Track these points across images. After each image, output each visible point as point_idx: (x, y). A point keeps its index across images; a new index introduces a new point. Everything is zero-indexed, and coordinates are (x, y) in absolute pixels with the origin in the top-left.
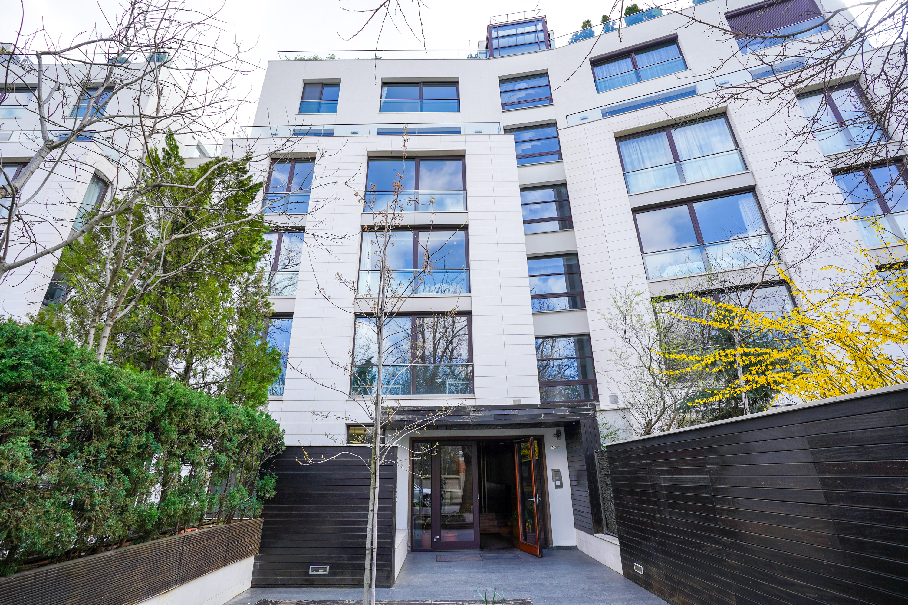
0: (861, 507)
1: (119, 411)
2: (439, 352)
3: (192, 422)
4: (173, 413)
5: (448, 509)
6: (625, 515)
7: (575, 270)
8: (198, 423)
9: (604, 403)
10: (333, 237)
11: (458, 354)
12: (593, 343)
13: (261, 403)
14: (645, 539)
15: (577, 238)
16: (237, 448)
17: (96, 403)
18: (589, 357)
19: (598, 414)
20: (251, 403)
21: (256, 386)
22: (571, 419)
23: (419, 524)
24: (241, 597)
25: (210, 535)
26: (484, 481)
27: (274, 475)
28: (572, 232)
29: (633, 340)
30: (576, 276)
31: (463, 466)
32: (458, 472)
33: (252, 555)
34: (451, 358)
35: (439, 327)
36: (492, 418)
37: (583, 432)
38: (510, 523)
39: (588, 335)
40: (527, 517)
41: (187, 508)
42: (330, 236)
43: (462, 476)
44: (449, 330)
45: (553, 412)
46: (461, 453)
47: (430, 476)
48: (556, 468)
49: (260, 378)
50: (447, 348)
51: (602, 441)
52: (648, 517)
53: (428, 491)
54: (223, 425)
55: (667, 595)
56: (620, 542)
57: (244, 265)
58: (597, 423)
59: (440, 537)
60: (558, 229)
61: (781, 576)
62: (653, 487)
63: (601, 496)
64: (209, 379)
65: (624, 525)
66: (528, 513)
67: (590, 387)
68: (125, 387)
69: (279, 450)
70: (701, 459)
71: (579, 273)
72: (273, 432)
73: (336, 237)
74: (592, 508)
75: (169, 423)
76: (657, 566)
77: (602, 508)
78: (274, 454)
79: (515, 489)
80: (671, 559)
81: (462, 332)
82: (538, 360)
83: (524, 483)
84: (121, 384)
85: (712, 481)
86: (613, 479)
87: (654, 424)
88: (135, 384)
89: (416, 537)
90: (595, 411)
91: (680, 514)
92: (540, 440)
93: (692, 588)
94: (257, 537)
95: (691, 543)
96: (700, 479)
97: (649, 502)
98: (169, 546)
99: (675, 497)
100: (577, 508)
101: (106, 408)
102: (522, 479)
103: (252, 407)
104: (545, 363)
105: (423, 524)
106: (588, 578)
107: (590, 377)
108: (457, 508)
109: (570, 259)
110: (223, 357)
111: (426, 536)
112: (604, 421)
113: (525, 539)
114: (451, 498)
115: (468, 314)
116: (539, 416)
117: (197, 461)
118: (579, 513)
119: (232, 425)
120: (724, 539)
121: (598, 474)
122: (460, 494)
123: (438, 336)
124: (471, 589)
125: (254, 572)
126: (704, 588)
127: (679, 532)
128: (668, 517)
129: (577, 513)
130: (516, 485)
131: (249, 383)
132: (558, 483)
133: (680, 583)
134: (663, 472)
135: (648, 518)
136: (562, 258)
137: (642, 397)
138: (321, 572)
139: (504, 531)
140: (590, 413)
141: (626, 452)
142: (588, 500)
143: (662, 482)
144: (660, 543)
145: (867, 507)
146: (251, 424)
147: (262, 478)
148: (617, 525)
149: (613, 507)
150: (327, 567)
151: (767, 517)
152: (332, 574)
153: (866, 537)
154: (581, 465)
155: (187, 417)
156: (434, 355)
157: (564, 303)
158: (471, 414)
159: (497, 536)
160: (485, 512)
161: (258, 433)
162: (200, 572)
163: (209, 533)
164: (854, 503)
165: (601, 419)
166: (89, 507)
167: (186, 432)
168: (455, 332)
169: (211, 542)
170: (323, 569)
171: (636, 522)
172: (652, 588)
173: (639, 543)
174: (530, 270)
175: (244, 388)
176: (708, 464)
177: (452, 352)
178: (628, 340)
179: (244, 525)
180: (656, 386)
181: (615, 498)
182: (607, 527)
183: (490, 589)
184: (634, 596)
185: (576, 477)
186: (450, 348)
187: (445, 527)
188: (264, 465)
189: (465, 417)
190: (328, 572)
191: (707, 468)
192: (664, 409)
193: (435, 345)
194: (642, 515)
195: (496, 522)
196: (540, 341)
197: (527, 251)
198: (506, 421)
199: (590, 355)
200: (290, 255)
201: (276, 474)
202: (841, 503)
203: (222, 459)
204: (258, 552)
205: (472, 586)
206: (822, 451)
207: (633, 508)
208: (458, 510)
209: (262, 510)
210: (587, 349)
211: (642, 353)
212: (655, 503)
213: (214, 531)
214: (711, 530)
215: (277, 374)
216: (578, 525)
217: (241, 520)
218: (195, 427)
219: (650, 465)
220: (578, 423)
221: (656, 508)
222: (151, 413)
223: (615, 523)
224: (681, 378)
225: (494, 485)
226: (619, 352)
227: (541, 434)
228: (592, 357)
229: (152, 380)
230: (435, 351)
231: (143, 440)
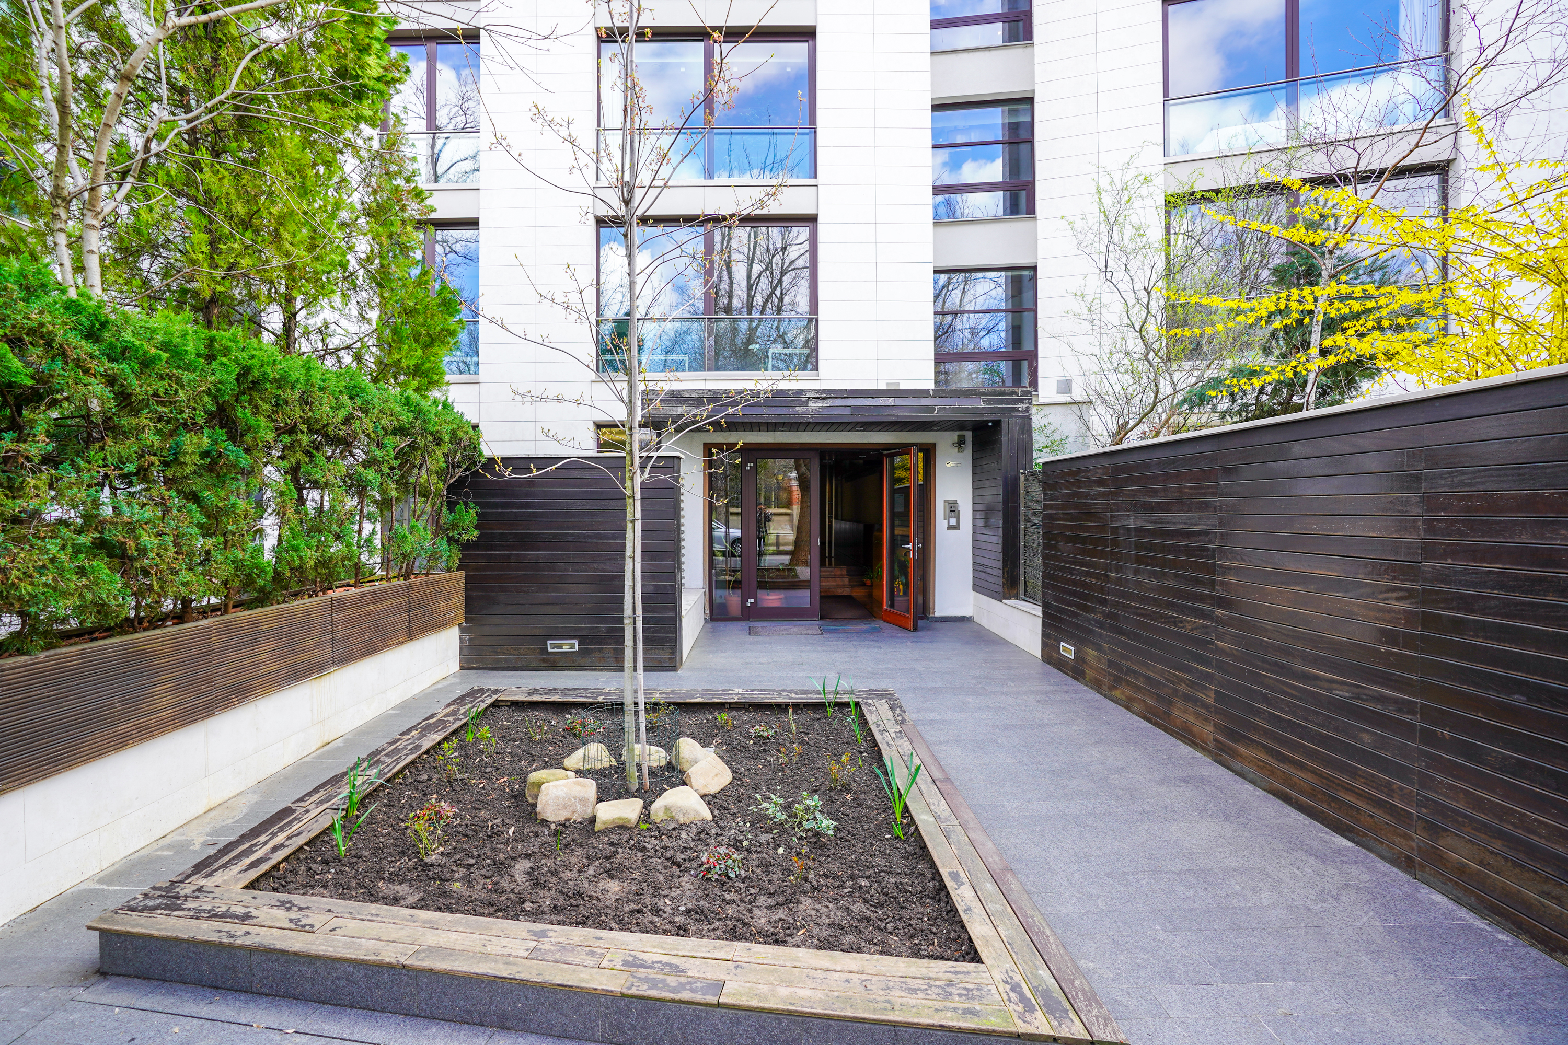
0: (1485, 567)
1: (138, 387)
2: (759, 300)
3: (298, 413)
4: (256, 395)
5: (770, 561)
6: (1059, 573)
7: (1023, 135)
8: (310, 414)
9: (1047, 391)
10: (528, 34)
11: (793, 303)
12: (1039, 282)
13: (432, 383)
14: (1086, 609)
15: (1037, 60)
16: (396, 458)
17: (86, 371)
18: (1029, 310)
19: (1034, 410)
20: (415, 384)
21: (419, 352)
22: (988, 416)
23: (724, 582)
24: (445, 683)
25: (377, 597)
26: (830, 517)
27: (472, 505)
28: (1029, 50)
29: (1119, 275)
30: (1024, 148)
31: (797, 494)
32: (789, 505)
33: (454, 624)
34: (779, 310)
35: (758, 252)
36: (847, 412)
37: (1004, 439)
38: (868, 581)
39: (1034, 268)
40: (896, 572)
41: (322, 556)
42: (522, 33)
43: (796, 510)
44: (777, 258)
45: (956, 403)
46: (794, 474)
47: (739, 510)
48: (951, 498)
49: (425, 339)
50: (773, 292)
51: (1035, 456)
52: (1097, 576)
53: (736, 533)
54: (360, 419)
55: (1105, 687)
56: (1044, 613)
57: (355, 103)
58: (1030, 425)
59: (756, 601)
60: (1000, 43)
61: (1299, 666)
62: (1115, 530)
63: (1022, 544)
64: (333, 343)
65: (1054, 587)
66: (900, 567)
67: (1025, 365)
68: (137, 343)
69: (475, 463)
70: (1212, 487)
71: (1031, 142)
72: (460, 434)
73: (534, 36)
74: (1005, 562)
75: (254, 414)
76: (1099, 648)
77: (1022, 561)
78: (466, 470)
79: (881, 530)
80: (1123, 638)
81: (800, 263)
82: (936, 313)
83: (897, 522)
84: (128, 336)
85: (1222, 523)
86: (1046, 517)
87: (1132, 429)
88: (160, 337)
89: (717, 600)
90: (1031, 403)
91: (1153, 574)
92: (929, 452)
93: (1148, 679)
94: (458, 599)
95: (1162, 616)
96: (1200, 518)
97: (1102, 555)
98: (307, 612)
99: (1150, 547)
100: (979, 560)
101: (111, 381)
102: (893, 515)
103: (417, 390)
104: (949, 318)
105: (729, 582)
106: (985, 661)
107: (1027, 346)
108: (786, 559)
109: (1017, 111)
110: (354, 302)
111: (734, 599)
112: (1045, 422)
113: (892, 605)
114: (778, 544)
115: (811, 220)
116: (931, 409)
117: (324, 480)
118: (982, 568)
119: (379, 419)
120: (1219, 612)
121: (1022, 509)
122: (792, 537)
123: (757, 268)
124: (802, 674)
125: (461, 649)
126: (1167, 680)
127: (1144, 600)
128: (1130, 576)
129: (977, 568)
130: (882, 525)
131: (406, 347)
132: (953, 522)
133: (1129, 671)
134: (1136, 507)
135: (1097, 579)
136: (1000, 109)
137: (1119, 382)
138: (566, 648)
139: (858, 593)
140: (1021, 407)
141: (1077, 473)
142: (1000, 548)
143: (1132, 523)
144: (1109, 616)
145: (1497, 567)
146: (416, 418)
147: (451, 509)
148: (1043, 587)
149: (1039, 560)
150: (576, 642)
151: (1304, 579)
152: (583, 652)
153: (1472, 612)
154: (995, 493)
155: (286, 403)
156: (750, 306)
157: (993, 202)
158: (811, 404)
159: (848, 600)
160: (830, 564)
161: (431, 434)
162: (370, 650)
163: (374, 593)
164: (1474, 560)
165: (1037, 420)
166: (136, 553)
167: (292, 430)
168: (787, 264)
169: (380, 607)
170: (570, 646)
171: (1075, 583)
172: (1084, 678)
173: (1075, 615)
174: (935, 133)
175: (397, 357)
176: (1221, 495)
177: (781, 299)
178: (1109, 275)
179: (432, 583)
180: (1149, 361)
181: (1046, 547)
182: (1025, 590)
183: (832, 676)
184: (1055, 688)
185: (984, 513)
186: (778, 292)
187: (763, 586)
188: (451, 489)
189: (800, 409)
190: (576, 649)
191: (1217, 501)
192: (1154, 405)
193: (750, 287)
194: (1088, 574)
195: (846, 580)
196: (943, 278)
197: (933, 91)
198: (872, 418)
199: (1031, 306)
200: (466, 105)
201: (476, 504)
202: (1450, 561)
203: (370, 477)
204: (463, 621)
205: (804, 670)
206: (1448, 473)
207: (1074, 563)
208: (787, 562)
209: (460, 559)
210: (1027, 296)
211: (1131, 301)
212: (1113, 555)
213: (382, 591)
214: (1201, 598)
215: (455, 331)
216: (977, 587)
217: (427, 575)
218: (306, 421)
219: (1115, 494)
220: (997, 423)
221: (1114, 563)
222: (208, 392)
223: (1040, 584)
224: (1195, 350)
225: (846, 526)
226: (1089, 298)
227: (931, 441)
228: (1035, 311)
229: (196, 332)
230: (751, 297)
231: (206, 442)
